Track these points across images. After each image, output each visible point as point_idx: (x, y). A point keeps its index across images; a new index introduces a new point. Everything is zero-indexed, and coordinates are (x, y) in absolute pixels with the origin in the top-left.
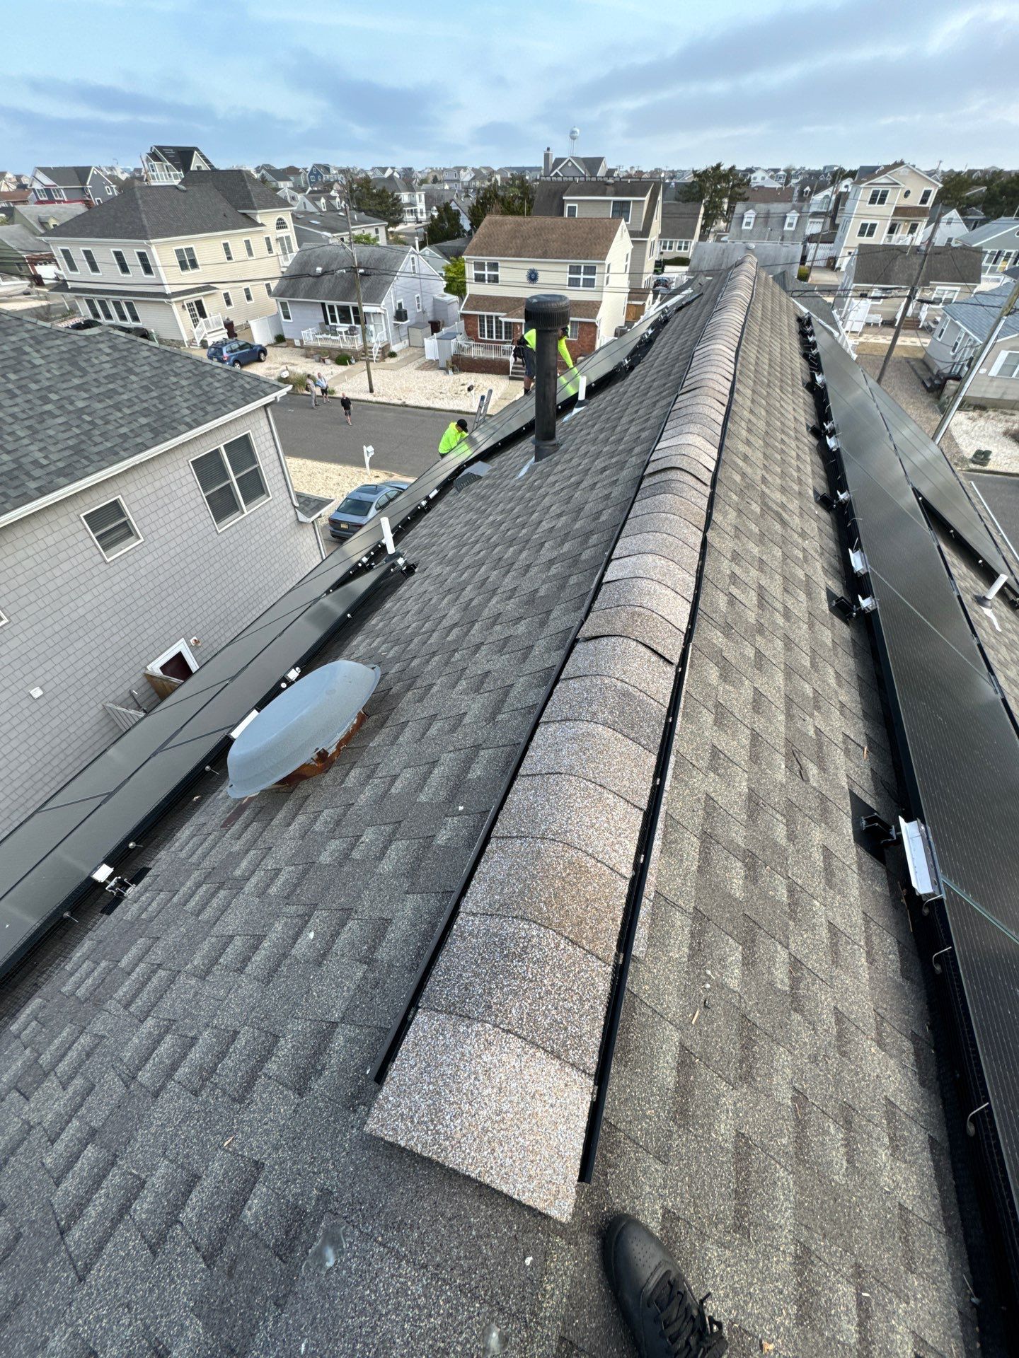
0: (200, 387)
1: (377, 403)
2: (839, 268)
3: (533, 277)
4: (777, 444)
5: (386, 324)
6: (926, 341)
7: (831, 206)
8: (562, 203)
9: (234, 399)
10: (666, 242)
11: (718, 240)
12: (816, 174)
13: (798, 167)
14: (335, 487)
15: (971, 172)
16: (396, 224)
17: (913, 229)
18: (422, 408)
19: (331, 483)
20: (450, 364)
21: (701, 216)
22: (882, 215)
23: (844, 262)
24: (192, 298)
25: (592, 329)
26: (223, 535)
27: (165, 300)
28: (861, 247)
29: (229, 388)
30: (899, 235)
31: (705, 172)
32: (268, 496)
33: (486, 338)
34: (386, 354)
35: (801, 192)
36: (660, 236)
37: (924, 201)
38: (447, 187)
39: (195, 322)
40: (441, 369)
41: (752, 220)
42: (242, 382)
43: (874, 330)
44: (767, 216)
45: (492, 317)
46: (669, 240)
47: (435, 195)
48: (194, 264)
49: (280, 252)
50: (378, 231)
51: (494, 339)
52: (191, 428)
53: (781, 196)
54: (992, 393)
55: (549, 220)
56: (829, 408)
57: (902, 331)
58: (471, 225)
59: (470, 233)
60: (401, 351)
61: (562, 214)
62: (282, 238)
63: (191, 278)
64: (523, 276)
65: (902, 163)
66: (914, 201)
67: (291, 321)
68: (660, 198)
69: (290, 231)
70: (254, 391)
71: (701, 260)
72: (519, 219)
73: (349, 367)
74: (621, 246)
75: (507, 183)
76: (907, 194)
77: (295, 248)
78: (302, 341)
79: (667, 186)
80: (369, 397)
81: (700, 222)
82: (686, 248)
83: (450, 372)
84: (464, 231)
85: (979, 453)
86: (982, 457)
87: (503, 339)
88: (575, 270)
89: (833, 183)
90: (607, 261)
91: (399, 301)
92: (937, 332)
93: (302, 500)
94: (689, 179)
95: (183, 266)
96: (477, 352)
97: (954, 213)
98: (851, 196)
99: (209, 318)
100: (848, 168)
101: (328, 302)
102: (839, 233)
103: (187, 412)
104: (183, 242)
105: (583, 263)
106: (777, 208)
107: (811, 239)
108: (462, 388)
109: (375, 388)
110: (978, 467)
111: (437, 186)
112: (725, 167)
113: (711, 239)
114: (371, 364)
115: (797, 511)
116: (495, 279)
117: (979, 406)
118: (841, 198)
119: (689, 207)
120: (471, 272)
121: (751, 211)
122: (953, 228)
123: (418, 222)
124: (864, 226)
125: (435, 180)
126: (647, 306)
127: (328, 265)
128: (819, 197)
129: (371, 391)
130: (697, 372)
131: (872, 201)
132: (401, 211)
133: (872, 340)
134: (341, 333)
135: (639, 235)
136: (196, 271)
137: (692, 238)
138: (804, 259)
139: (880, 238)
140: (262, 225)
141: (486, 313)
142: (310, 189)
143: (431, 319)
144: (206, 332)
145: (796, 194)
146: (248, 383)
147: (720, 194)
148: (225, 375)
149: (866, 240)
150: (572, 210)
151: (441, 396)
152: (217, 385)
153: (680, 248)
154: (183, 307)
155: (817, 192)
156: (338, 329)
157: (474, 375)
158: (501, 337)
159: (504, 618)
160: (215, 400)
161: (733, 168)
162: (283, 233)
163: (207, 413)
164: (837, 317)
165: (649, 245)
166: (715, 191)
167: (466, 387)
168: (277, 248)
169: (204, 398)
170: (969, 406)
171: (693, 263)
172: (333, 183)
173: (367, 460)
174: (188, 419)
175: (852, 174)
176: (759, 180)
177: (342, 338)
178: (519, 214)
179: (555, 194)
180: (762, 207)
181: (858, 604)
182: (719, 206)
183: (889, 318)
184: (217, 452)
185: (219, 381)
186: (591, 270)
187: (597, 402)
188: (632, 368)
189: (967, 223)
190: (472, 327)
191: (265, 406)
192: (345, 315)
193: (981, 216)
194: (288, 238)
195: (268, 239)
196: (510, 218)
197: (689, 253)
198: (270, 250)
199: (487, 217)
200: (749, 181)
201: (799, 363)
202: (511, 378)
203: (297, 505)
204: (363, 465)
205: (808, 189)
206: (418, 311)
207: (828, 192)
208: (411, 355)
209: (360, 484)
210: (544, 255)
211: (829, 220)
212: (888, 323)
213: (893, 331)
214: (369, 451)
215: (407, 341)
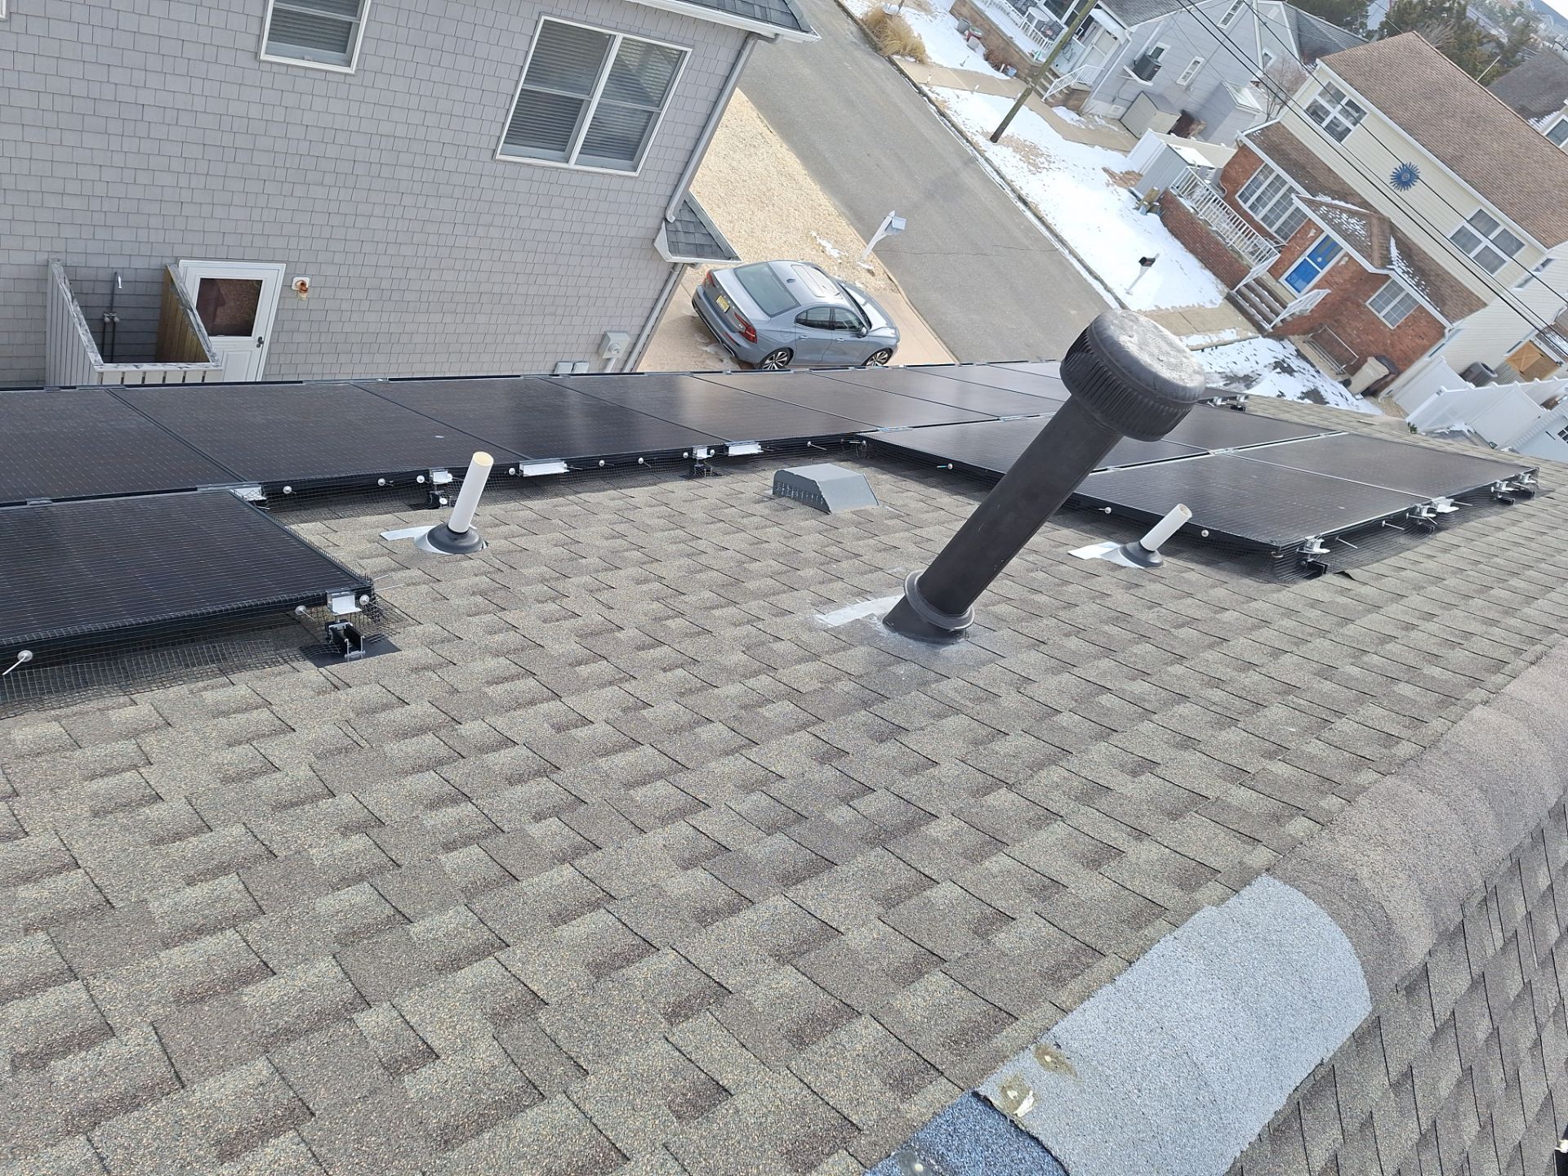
1: (990, 164)
3: (1404, 179)
5: (1112, 61)
20: (1154, 196)
25: (1433, 335)
33: (1246, 207)
40: (1134, 194)
45: (1283, 183)
51: (1258, 218)
55: (1507, 115)
58: (1383, 25)
59: (1370, 35)
60: (1099, 115)
72: (1461, 76)
73: (1000, 75)
80: (985, 144)
83: (1144, 209)
84: (1363, 25)
87: (1272, 231)
88: (1483, 223)
90: (1549, 254)
91: (1160, 45)
93: (687, 216)
96: (1212, 215)
105: (1507, 223)
109: (1004, 138)
116: (1341, 134)
120: (1309, 93)
129: (995, 137)
141: (1279, 171)
143: (1191, 108)
156: (1031, 9)
157: (1176, 245)
158: (1272, 224)
167: (1144, 253)
173: (880, 234)
177: (1027, 27)
178: (1473, 72)
186: (1510, 244)
190: (1240, 172)
196: (1447, 66)
199: (1415, 36)
202: (1229, 298)
203: (672, 217)
206: (1180, 81)
208: (1107, 136)
210: (1454, 162)
215: (1122, 110)
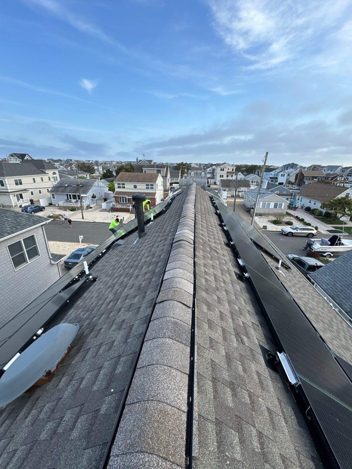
0: (16, 221)
1: (85, 222)
2: (217, 184)
3: (135, 187)
4: (211, 230)
5: (89, 199)
6: (242, 200)
7: (212, 171)
8: (142, 170)
9: (29, 224)
10: (172, 179)
11: (186, 178)
12: (207, 165)
13: (202, 163)
14: (67, 250)
15: (241, 165)
16: (93, 174)
17: (232, 176)
18: (101, 223)
19: (66, 249)
20: (110, 210)
21: (180, 173)
22: (224, 173)
23: (218, 183)
24: (18, 193)
25: (154, 199)
26: (17, 272)
27: (8, 194)
28: (221, 180)
29: (28, 220)
30: (229, 177)
31: (179, 164)
32: (40, 256)
33: (122, 202)
34: (89, 207)
35: (204, 168)
36: (170, 177)
37: (233, 170)
38: (109, 165)
39: (18, 200)
40: (107, 211)
41: (193, 174)
42: (33, 218)
43: (229, 198)
44: (197, 173)
45: (123, 197)
46: (173, 178)
47: (105, 167)
48: (21, 183)
49: (53, 180)
50: (87, 176)
51: (125, 203)
52: (10, 234)
53: (200, 169)
54: (262, 212)
55: (139, 174)
56: (222, 219)
57: (236, 198)
58: (116, 174)
59: (116, 176)
60: (94, 207)
61: (142, 172)
62: (54, 177)
63: (19, 187)
64: (133, 187)
65: (225, 163)
66: (230, 170)
67: (55, 199)
68: (169, 169)
69: (57, 175)
70: (38, 221)
71: (182, 183)
73: (75, 212)
74: (160, 180)
75: (126, 165)
76: (228, 169)
77: (59, 179)
78: (58, 205)
79: (170, 167)
80: (82, 220)
81: (180, 174)
82: (177, 180)
83: (111, 212)
84: (114, 176)
85: (264, 226)
86: (265, 227)
87: (127, 203)
88: (147, 185)
89: (211, 166)
90: (157, 183)
91: (93, 193)
92: (245, 198)
93: (53, 256)
94: (176, 165)
95: (17, 184)
96: (119, 206)
97: (240, 173)
98: (216, 169)
99: (24, 199)
100: (214, 164)
101: (69, 194)
102: (215, 177)
103: (9, 229)
104: (18, 178)
105: (150, 183)
106: (199, 171)
107: (209, 178)
108: (115, 216)
109: (84, 218)
110: (265, 230)
111: (105, 165)
112: (184, 163)
113: (184, 178)
114: (83, 211)
115: (220, 249)
116: (124, 187)
117: (260, 215)
118: (214, 170)
119: (177, 171)
120: (116, 186)
121: (193, 172)
122: (240, 176)
123: (100, 173)
124: (221, 176)
125: (105, 164)
126: (169, 194)
127: (69, 184)
128: (209, 169)
129: (83, 218)
130: (185, 212)
131: (221, 170)
132: (94, 171)
133: (230, 200)
134: (73, 202)
135: (165, 177)
136: (21, 185)
137: (179, 178)
138: (208, 182)
139: (225, 178)
140: (48, 173)
141: (121, 196)
142: (65, 165)
143: (104, 198)
144: (22, 203)
145: (203, 169)
146: (36, 218)
147: (185, 168)
148: (27, 216)
149: (222, 178)
150: (145, 171)
151: (107, 219)
152: (23, 219)
153: (176, 180)
154: (14, 196)
155: (208, 168)
156: (72, 201)
157: (118, 213)
158: (127, 202)
159: (129, 296)
160: (22, 225)
161: (186, 163)
162: (55, 176)
163: (17, 229)
164: (220, 195)
165: (167, 179)
166: (183, 168)
167: (116, 216)
168: (52, 180)
169: (17, 224)
170: (258, 215)
171: (180, 183)
172: (73, 164)
173: (80, 240)
174: (9, 231)
175: (215, 165)
176: (193, 165)
177: (73, 204)
178: (130, 172)
179: (140, 167)
180: (195, 171)
181: (244, 276)
182: (184, 171)
183: (232, 195)
184: (20, 242)
185: (24, 218)
186: (152, 185)
187: (157, 220)
188: (166, 211)
189: (244, 175)
190: (117, 200)
191: (42, 226)
192: (75, 197)
193: (246, 174)
194: (56, 177)
195: (49, 177)
196: (128, 173)
197: (179, 181)
198: (50, 180)
199: (121, 173)
200: (191, 166)
201: (212, 208)
202: (130, 213)
203: (51, 258)
204: (79, 242)
205: (205, 168)
206: (100, 196)
207: (210, 168)
208: (97, 208)
209: (77, 248)
210: (138, 182)
211: (212, 174)
212: (232, 196)
213: (234, 198)
214: (81, 238)
215: (96, 204)
